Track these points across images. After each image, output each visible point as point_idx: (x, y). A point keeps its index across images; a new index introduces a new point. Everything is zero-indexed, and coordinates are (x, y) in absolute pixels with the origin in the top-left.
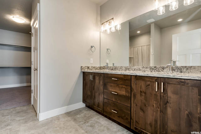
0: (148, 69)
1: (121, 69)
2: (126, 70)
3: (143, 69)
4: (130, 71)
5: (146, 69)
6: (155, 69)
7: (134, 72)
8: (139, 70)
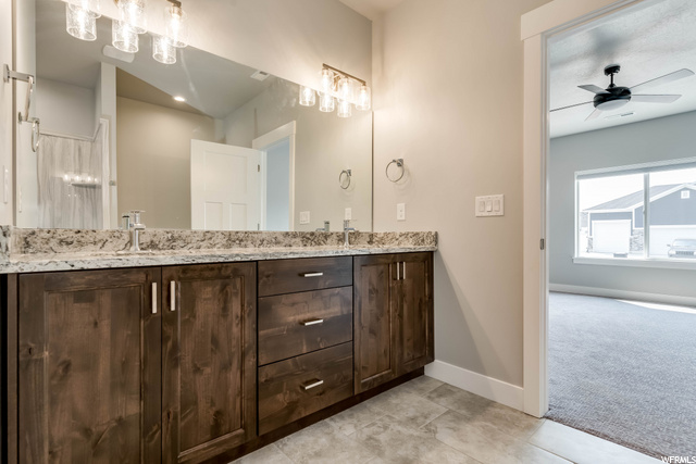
0: (298, 240)
1: (204, 244)
2: (228, 246)
3: (287, 241)
4: (246, 246)
5: (294, 240)
6: (312, 238)
7: (262, 248)
8: (276, 243)
